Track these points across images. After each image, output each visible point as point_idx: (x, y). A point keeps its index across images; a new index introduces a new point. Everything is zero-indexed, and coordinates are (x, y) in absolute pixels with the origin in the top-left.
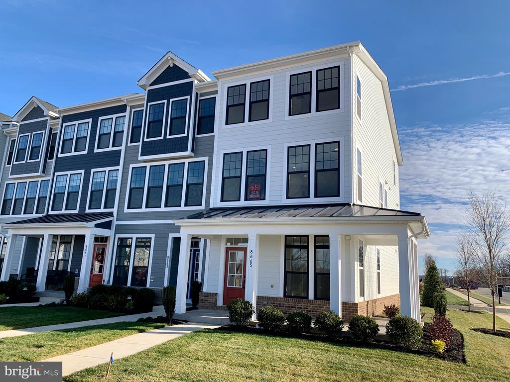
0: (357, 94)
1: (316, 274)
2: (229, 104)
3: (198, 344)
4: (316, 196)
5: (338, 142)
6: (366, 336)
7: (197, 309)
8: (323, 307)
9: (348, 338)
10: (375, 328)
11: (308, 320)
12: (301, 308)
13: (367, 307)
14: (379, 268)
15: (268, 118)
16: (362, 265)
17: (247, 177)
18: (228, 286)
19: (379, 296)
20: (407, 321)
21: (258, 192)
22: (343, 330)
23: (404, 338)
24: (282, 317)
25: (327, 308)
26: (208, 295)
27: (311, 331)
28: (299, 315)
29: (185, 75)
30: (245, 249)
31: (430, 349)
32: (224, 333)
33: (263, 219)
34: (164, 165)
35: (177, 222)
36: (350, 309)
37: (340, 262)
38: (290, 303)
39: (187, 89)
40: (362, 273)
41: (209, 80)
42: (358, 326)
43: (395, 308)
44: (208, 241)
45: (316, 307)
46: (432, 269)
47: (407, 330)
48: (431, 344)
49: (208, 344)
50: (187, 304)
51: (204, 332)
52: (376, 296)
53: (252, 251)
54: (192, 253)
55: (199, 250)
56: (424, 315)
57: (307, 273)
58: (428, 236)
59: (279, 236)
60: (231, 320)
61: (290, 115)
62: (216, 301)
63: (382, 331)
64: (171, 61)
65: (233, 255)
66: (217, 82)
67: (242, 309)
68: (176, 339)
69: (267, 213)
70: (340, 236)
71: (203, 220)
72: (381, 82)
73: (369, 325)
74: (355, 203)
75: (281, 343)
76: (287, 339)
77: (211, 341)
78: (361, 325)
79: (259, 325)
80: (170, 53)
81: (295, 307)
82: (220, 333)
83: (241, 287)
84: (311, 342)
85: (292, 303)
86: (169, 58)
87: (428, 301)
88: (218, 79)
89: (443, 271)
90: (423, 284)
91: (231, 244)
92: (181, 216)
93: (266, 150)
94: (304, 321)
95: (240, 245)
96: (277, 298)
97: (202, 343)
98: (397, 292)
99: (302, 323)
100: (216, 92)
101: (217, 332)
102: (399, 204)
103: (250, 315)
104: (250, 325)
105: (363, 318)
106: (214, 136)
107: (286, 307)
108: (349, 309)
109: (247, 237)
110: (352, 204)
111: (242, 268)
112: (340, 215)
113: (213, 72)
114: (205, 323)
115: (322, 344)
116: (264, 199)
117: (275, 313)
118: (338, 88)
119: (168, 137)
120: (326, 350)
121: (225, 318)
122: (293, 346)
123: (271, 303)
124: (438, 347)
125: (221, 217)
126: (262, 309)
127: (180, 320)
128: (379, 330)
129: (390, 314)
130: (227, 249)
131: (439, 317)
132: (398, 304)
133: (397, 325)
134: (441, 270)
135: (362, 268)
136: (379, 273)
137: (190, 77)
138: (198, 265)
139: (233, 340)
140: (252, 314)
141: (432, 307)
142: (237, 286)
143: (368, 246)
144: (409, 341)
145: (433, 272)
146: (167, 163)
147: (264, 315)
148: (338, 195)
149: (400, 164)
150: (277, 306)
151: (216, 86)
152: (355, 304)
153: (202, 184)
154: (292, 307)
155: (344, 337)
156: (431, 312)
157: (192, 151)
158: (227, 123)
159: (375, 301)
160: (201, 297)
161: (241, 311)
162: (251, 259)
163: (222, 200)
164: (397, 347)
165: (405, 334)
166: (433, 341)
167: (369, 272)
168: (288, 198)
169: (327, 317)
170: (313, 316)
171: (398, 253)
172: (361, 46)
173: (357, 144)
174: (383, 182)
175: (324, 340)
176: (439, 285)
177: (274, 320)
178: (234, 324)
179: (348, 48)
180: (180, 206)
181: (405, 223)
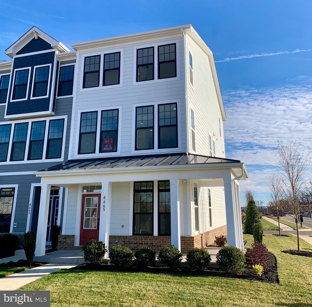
0: (189, 65)
1: (159, 214)
2: (85, 71)
3: (54, 285)
4: (159, 148)
5: (176, 103)
6: (201, 265)
7: (56, 250)
8: (166, 242)
9: (186, 268)
10: (208, 258)
11: (153, 254)
12: (147, 244)
13: (202, 239)
14: (210, 205)
15: (119, 83)
16: (196, 203)
17: (101, 132)
18: (84, 228)
19: (211, 228)
20: (233, 251)
21: (110, 145)
22: (182, 261)
23: (231, 265)
24: (131, 254)
25: (169, 242)
26: (66, 237)
27: (156, 264)
28: (146, 251)
29: (48, 46)
30: (99, 195)
31: (251, 272)
32: (79, 272)
33: (114, 169)
34: (28, 123)
35: (38, 174)
36: (188, 242)
37: (178, 203)
38: (138, 240)
39: (50, 57)
40: (197, 210)
41: (68, 51)
42: (194, 257)
43: (224, 237)
44: (67, 190)
45: (160, 242)
46: (251, 203)
47: (233, 259)
48: (252, 268)
49: (64, 285)
50: (47, 246)
51: (61, 273)
52: (209, 229)
53: (104, 197)
54: (52, 200)
55: (58, 198)
56: (246, 243)
57: (152, 213)
58: (247, 177)
59: (129, 183)
60: (86, 259)
61: (137, 81)
62: (74, 242)
63: (214, 260)
64: (35, 35)
65: (89, 201)
66: (75, 53)
67: (95, 249)
68: (34, 282)
69: (119, 163)
70: (178, 181)
71: (61, 171)
72: (208, 56)
73: (203, 256)
74: (190, 152)
75: (129, 278)
76: (135, 273)
77: (67, 281)
78: (197, 256)
79: (110, 262)
80: (34, 27)
81: (142, 244)
82: (75, 272)
83: (96, 228)
84: (156, 275)
85: (139, 240)
86: (34, 32)
87: (249, 230)
88: (76, 50)
89: (260, 203)
90: (245, 214)
91: (87, 191)
92: (42, 168)
93: (118, 110)
94: (149, 256)
95: (96, 192)
96: (127, 236)
97: (59, 284)
98: (225, 223)
99: (148, 258)
100: (75, 61)
101: (72, 272)
102: (224, 151)
103: (103, 253)
104: (103, 263)
105: (198, 250)
106: (73, 97)
107: (134, 243)
108: (187, 242)
109: (101, 185)
110: (187, 154)
111: (97, 211)
112: (178, 163)
113: (73, 45)
114: (63, 263)
115: (165, 276)
116: (116, 151)
117: (124, 251)
118: (175, 61)
119: (32, 98)
120: (167, 281)
121: (81, 257)
122: (139, 280)
123: (122, 241)
124: (257, 271)
125: (78, 168)
126: (113, 247)
127: (40, 263)
128: (211, 260)
129: (220, 243)
130: (84, 196)
131: (257, 244)
132: (225, 234)
133: (225, 254)
134: (258, 202)
135: (197, 206)
136: (210, 209)
137: (52, 48)
138: (57, 210)
139: (87, 279)
140: (104, 253)
141: (252, 234)
142: (93, 227)
143: (201, 187)
144: (235, 267)
145: (252, 205)
146: (30, 121)
147: (115, 253)
148: (177, 147)
149: (224, 120)
150: (127, 243)
151: (75, 56)
152: (192, 237)
153: (62, 139)
154: (139, 244)
155: (183, 268)
156: (251, 238)
157: (53, 110)
158: (84, 87)
159: (207, 233)
160: (60, 239)
161: (95, 251)
162: (104, 204)
163: (79, 153)
164: (226, 273)
165: (231, 261)
166: (253, 266)
167: (203, 209)
168: (136, 149)
169: (168, 252)
170: (158, 250)
171: (224, 191)
172: (192, 28)
173: (190, 105)
174: (211, 135)
175: (165, 272)
176: (257, 216)
177: (124, 257)
178: (88, 262)
179: (182, 29)
180: (41, 159)
181: (229, 169)
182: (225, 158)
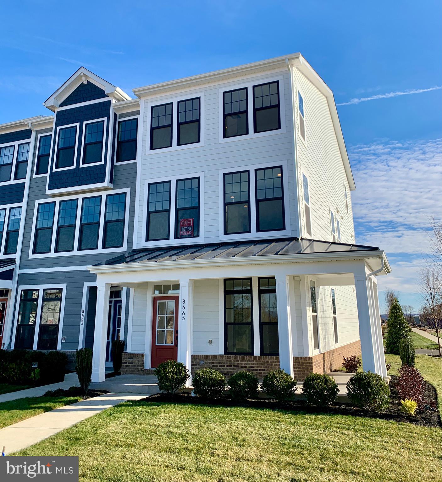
0: (299, 112)
1: (261, 325)
2: (153, 126)
3: (119, 423)
4: (258, 230)
5: (281, 167)
6: (325, 398)
7: (120, 374)
8: (272, 365)
9: (303, 402)
10: (334, 389)
11: (254, 382)
12: (246, 367)
13: (324, 361)
14: (334, 312)
15: (199, 141)
16: (315, 309)
17: (177, 210)
18: (156, 344)
19: (337, 346)
20: (371, 379)
21: (190, 228)
22: (297, 392)
23: (369, 399)
24: (223, 381)
25: (277, 365)
26: (132, 356)
27: (259, 396)
28: (243, 377)
29: (101, 93)
30: (176, 298)
31: (399, 410)
32: (151, 405)
33: (197, 261)
34: (77, 199)
35: (93, 269)
36: (304, 365)
37: (289, 309)
38: (232, 362)
39: (104, 109)
40: (315, 319)
41: (129, 98)
42: (314, 387)
43: (356, 359)
44: (132, 290)
45: (263, 364)
46: (395, 309)
47: (372, 390)
48: (400, 404)
49: (132, 422)
50: (107, 369)
51: (127, 406)
52: (334, 346)
53: (184, 301)
54: (113, 305)
55: (121, 302)
56: (389, 367)
57: (252, 324)
58: (389, 272)
59: (217, 280)
60: (161, 387)
61: (224, 137)
62: (143, 363)
63: (343, 391)
64: (84, 78)
65: (162, 306)
66: (139, 101)
67: (173, 373)
68: (91, 418)
69: (203, 253)
70: (288, 278)
71: (124, 265)
72: (326, 97)
73: (327, 385)
74: (303, 237)
75: (221, 415)
76: (229, 409)
77: (136, 418)
78: (317, 386)
79: (195, 393)
80: (82, 68)
81: (238, 366)
82: (146, 405)
83: (173, 345)
84: (259, 411)
85: (234, 361)
86: (82, 74)
87: (394, 348)
88: (140, 98)
89: (408, 308)
90: (386, 325)
91: (160, 293)
92: (98, 261)
93: (199, 178)
94: (249, 384)
95: (171, 293)
96: (216, 356)
97: (124, 421)
98: (358, 338)
99: (248, 388)
100: (138, 113)
101: (143, 405)
102: (353, 235)
103: (184, 379)
104: (184, 393)
105: (319, 377)
106: (137, 163)
107: (227, 366)
108: (302, 365)
109: (178, 284)
110: (300, 238)
111: (174, 320)
112: (286, 253)
113: (134, 90)
114: (129, 392)
115: (272, 413)
116: (198, 236)
117: (214, 376)
118: (278, 106)
119: (81, 166)
120: (276, 421)
121: (153, 384)
122: (236, 418)
123: (210, 363)
124: (409, 408)
125: (146, 260)
126: (198, 371)
127: (98, 391)
128: (339, 391)
129: (350, 367)
130: (155, 299)
131: (407, 369)
132: (357, 353)
133: (359, 383)
134: (405, 307)
135: (315, 314)
136: (335, 319)
137: (106, 96)
138: (119, 319)
139: (163, 414)
140: (186, 379)
141: (398, 354)
142: (168, 342)
143: (321, 287)
144: (374, 403)
145: (397, 312)
146: (80, 197)
147: (201, 380)
148: (284, 229)
149: (352, 189)
150: (217, 366)
151: (138, 105)
152: (309, 358)
153: (123, 220)
154: (235, 366)
155: (298, 401)
156: (397, 360)
157: (111, 182)
158: (151, 148)
159: (332, 352)
160: (125, 359)
161: (172, 376)
162: (183, 310)
163: (147, 239)
164: (361, 411)
165: (369, 394)
166: (402, 402)
167: (324, 317)
168: (225, 233)
169: (276, 378)
170: (261, 376)
171: (355, 292)
172: (301, 58)
173: (302, 169)
174: (333, 210)
175: (273, 407)
176: (404, 328)
177: (213, 385)
178: (164, 392)
179: (287, 60)
180: (97, 248)
181: (362, 259)
182: (354, 244)
